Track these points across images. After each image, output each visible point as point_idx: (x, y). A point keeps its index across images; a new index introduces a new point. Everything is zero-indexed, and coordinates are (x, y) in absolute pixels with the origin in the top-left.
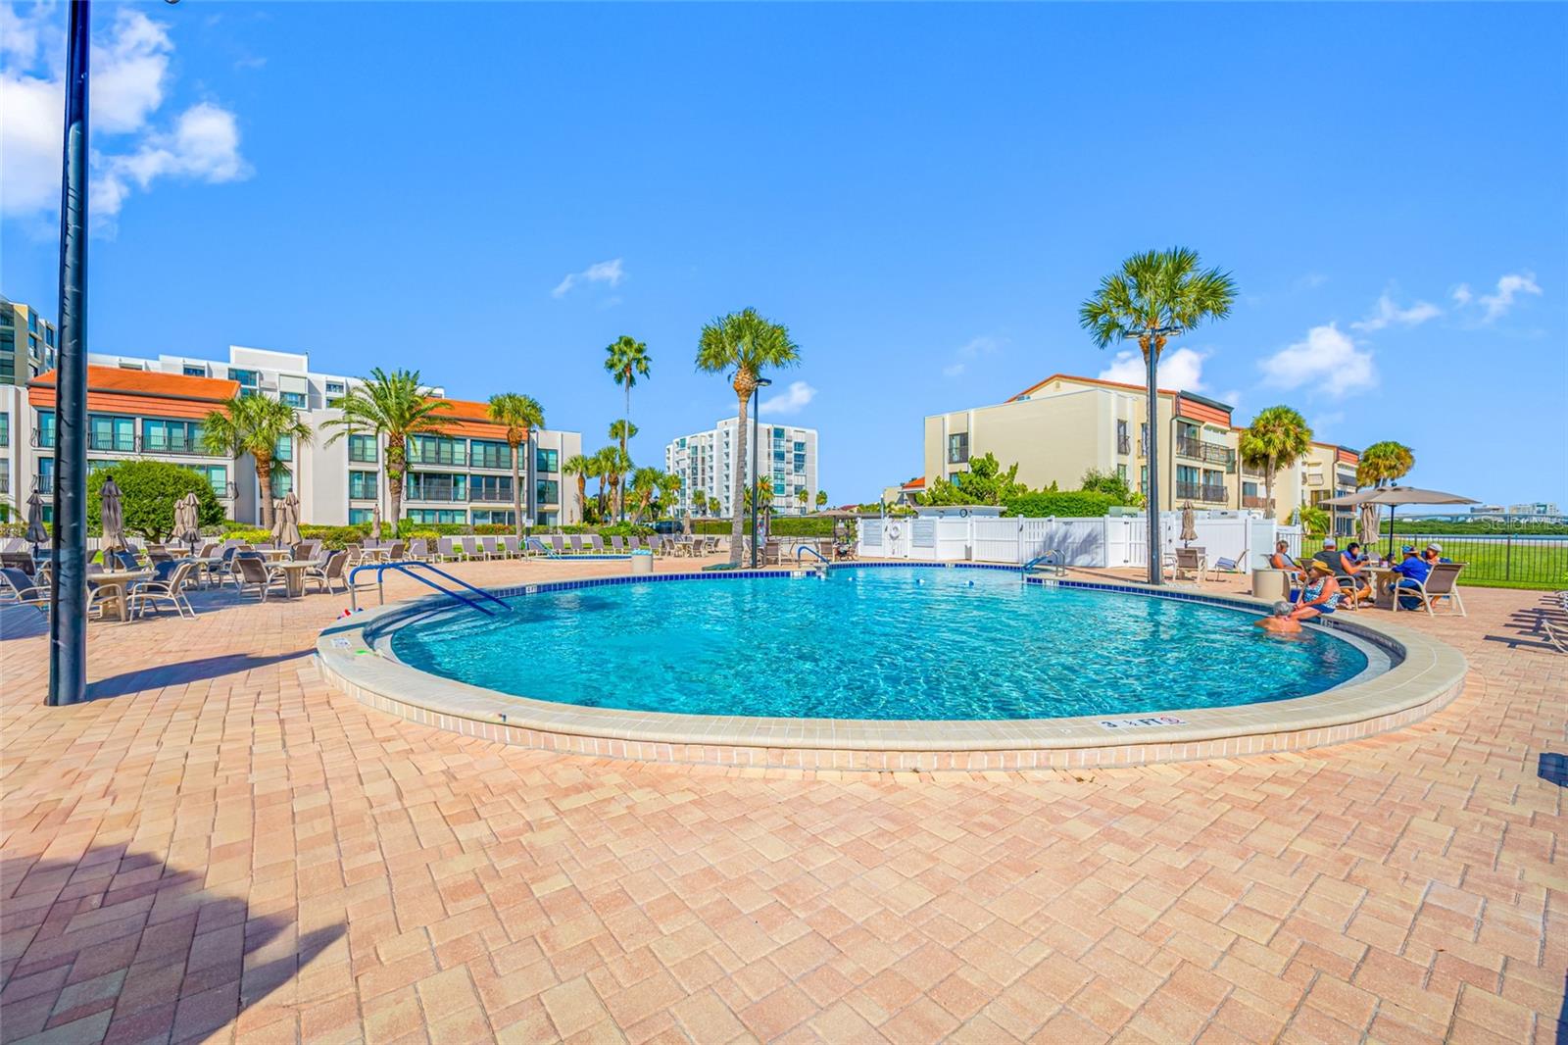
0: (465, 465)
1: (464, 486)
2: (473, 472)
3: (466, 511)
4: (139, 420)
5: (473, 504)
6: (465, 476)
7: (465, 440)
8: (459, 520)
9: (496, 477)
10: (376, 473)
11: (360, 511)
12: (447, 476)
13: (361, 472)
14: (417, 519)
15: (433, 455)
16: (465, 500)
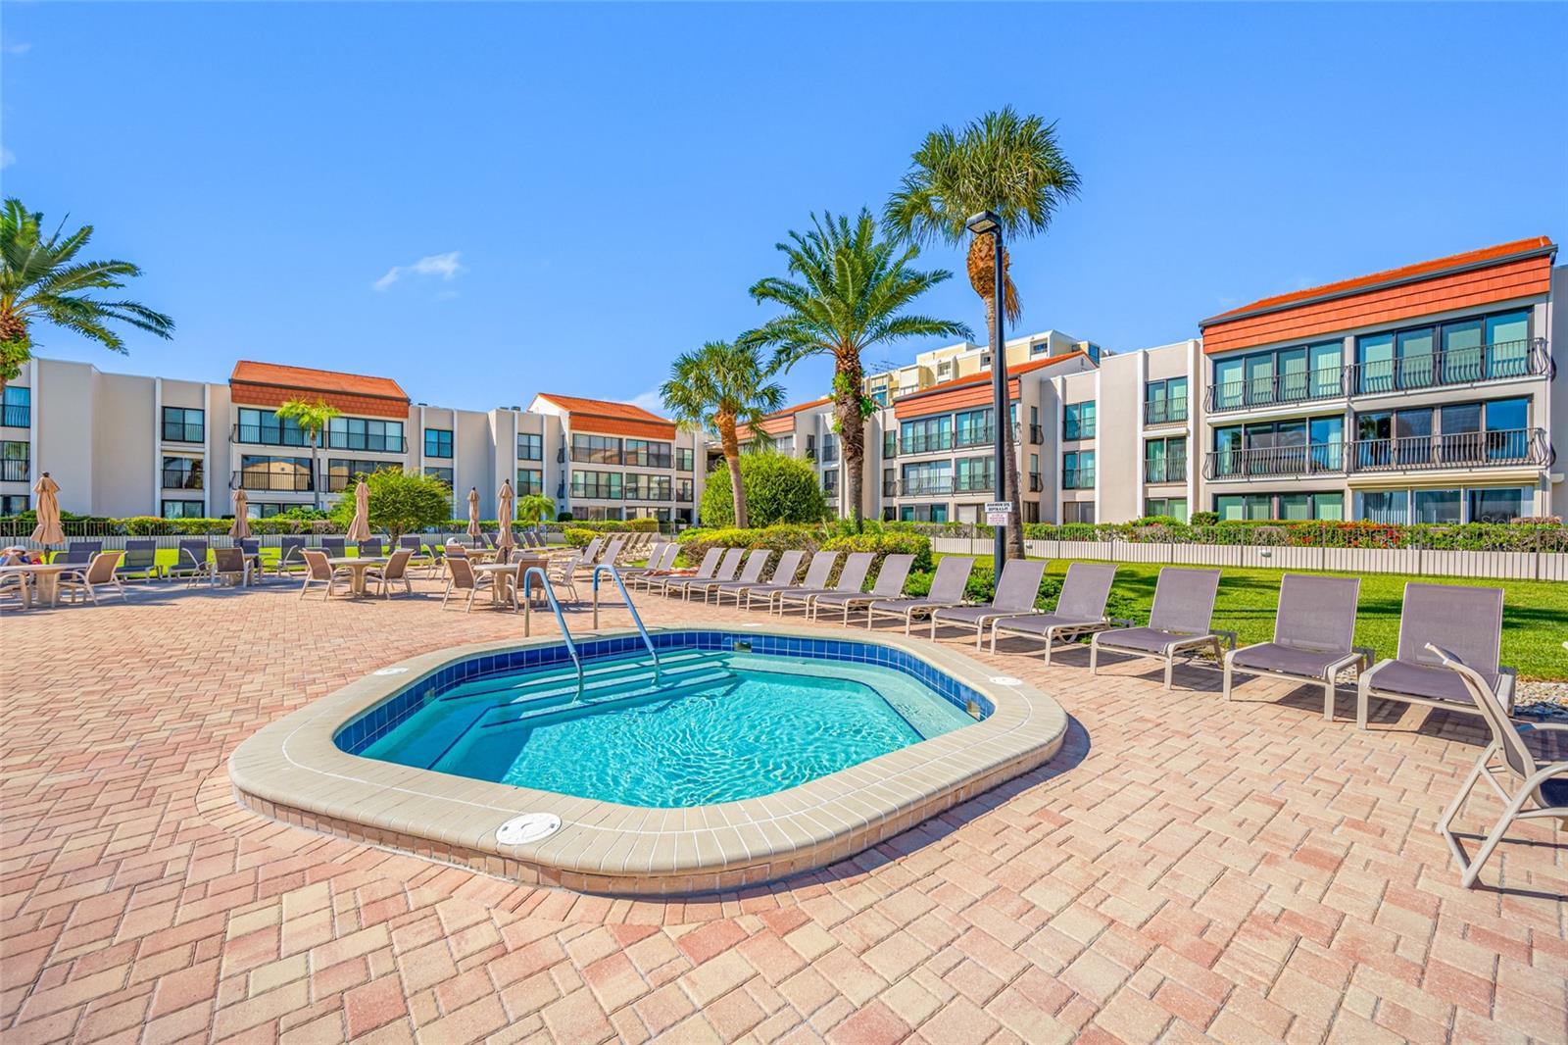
0: (1341, 395)
1: (1339, 441)
2: (1357, 407)
3: (1341, 492)
4: (953, 416)
5: (1356, 478)
6: (1341, 416)
7: (1341, 341)
8: (1328, 513)
9: (1431, 408)
10: (1182, 439)
11: (1161, 502)
12: (1297, 422)
13: (1162, 440)
14: (1234, 513)
15: (1269, 387)
16: (1340, 470)
